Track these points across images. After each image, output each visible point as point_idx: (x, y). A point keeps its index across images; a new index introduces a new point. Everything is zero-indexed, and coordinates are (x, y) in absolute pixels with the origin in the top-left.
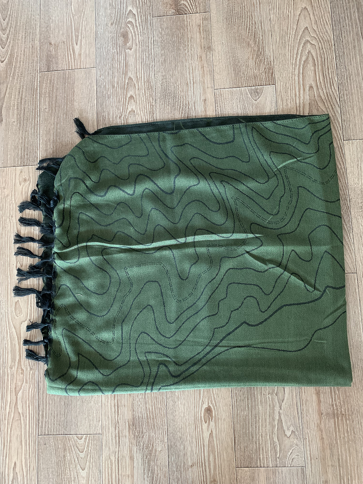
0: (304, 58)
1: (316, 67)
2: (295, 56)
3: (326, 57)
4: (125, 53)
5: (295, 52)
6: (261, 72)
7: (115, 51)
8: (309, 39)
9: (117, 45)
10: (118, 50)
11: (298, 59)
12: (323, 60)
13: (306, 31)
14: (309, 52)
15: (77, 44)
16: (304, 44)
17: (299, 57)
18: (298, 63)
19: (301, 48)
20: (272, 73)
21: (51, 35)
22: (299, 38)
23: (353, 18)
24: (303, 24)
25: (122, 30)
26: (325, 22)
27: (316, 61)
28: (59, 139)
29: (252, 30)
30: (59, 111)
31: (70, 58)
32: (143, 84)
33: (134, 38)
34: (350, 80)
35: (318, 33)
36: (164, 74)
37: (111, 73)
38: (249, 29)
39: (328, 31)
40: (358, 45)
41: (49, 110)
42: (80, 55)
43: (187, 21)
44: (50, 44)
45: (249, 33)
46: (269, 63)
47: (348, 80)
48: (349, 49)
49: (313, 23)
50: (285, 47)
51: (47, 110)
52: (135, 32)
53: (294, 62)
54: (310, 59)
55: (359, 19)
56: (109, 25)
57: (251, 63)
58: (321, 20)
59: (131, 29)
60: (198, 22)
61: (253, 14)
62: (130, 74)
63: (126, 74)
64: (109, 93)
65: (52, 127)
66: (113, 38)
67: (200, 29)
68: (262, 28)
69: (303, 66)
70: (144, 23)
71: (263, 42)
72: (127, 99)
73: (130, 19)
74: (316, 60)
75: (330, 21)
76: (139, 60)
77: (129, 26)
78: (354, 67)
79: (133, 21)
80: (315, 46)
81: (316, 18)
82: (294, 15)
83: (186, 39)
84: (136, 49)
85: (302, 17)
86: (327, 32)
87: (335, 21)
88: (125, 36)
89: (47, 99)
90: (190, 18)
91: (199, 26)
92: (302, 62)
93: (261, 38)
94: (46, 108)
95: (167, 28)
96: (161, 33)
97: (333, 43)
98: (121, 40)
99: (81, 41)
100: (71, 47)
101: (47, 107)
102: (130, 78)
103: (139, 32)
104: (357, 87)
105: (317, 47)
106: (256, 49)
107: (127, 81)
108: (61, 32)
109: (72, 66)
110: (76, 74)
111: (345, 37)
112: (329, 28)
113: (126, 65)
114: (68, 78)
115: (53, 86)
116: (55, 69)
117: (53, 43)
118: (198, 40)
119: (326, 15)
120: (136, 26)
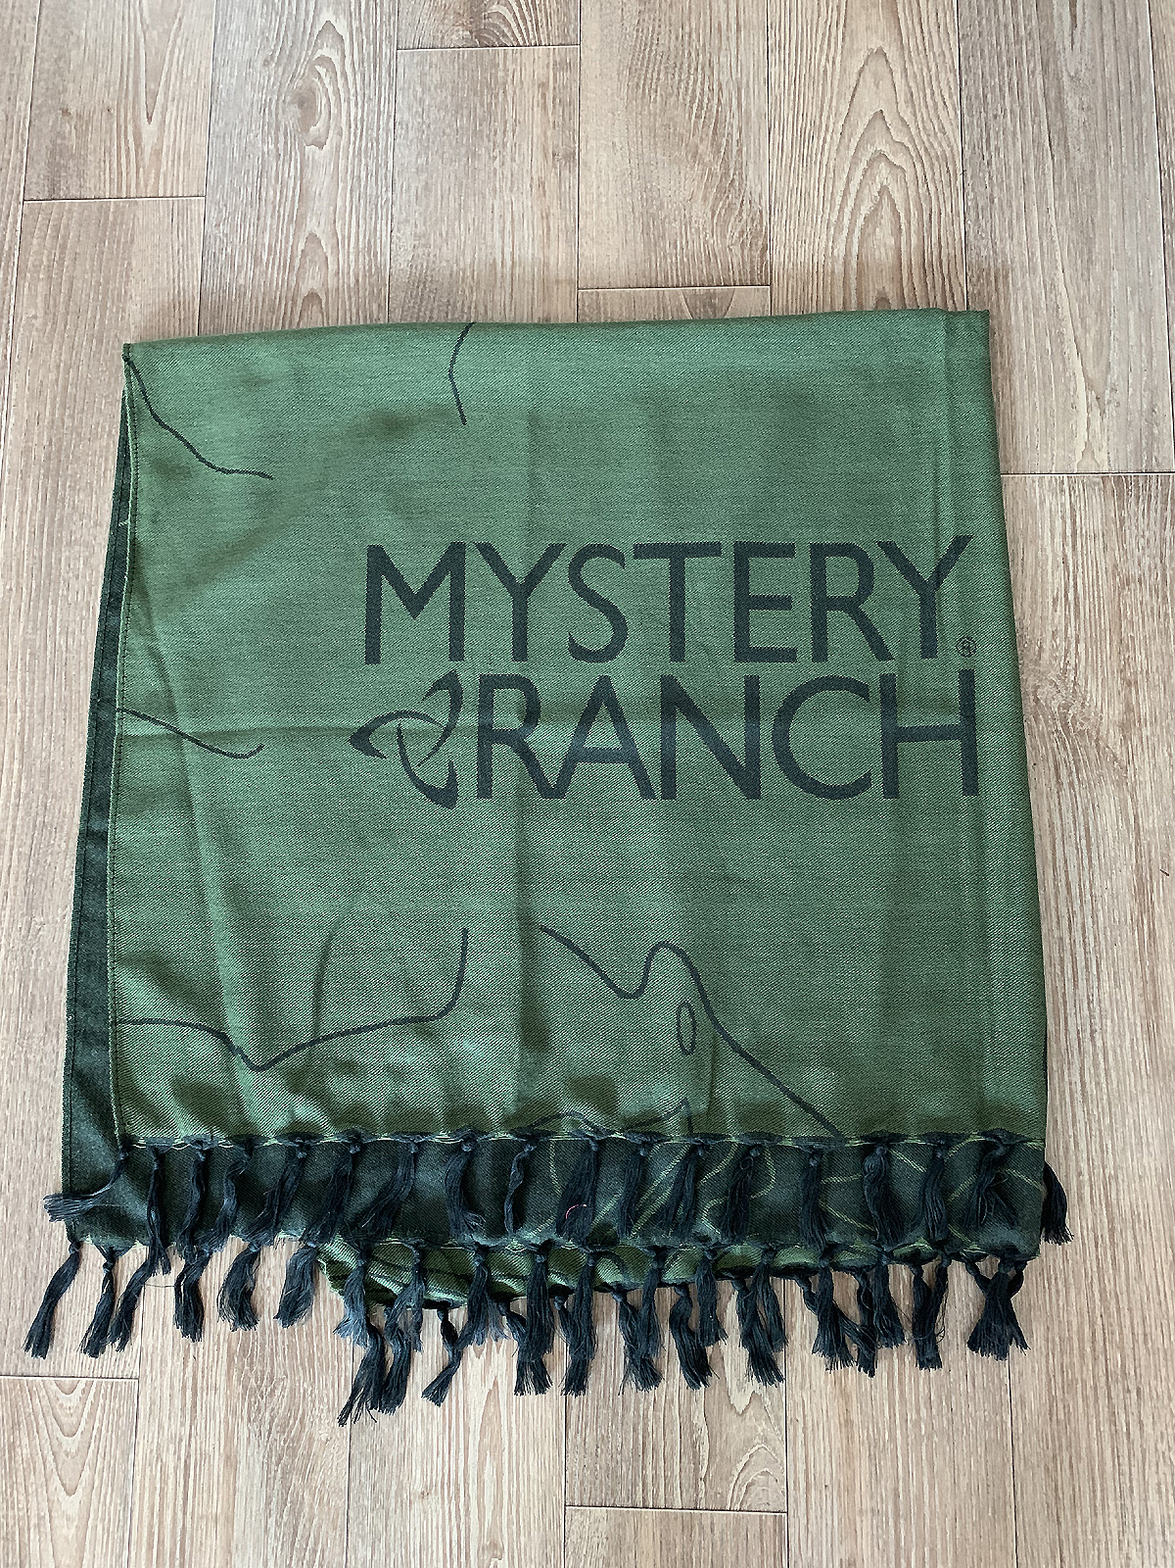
0: (864, 210)
1: (903, 238)
2: (838, 200)
3: (935, 209)
4: (303, 155)
5: (840, 186)
6: (728, 242)
7: (271, 147)
8: (885, 149)
9: (278, 129)
10: (281, 146)
11: (847, 210)
12: (926, 217)
13: (879, 123)
14: (884, 190)
15: (150, 119)
16: (870, 163)
17: (851, 202)
18: (846, 222)
19: (858, 176)
20: (764, 249)
21: (71, 86)
22: (854, 144)
23: (1026, 89)
24: (871, 101)
25: (298, 82)
26: (938, 99)
27: (903, 220)
28: (72, 417)
29: (709, 110)
30: (77, 327)
31: (123, 160)
32: (352, 257)
33: (334, 110)
34: (1006, 284)
35: (913, 130)
36: (420, 229)
37: (252, 215)
38: (700, 107)
39: (948, 128)
40: (1037, 177)
41: (45, 324)
42: (158, 153)
43: (506, 70)
44: (66, 112)
45: (698, 117)
46: (756, 218)
47: (1001, 286)
48: (1009, 188)
49: (901, 98)
50: (809, 170)
51: (38, 323)
52: (337, 92)
53: (834, 218)
54: (886, 212)
55: (1045, 96)
56: (259, 64)
57: (700, 212)
58: (928, 91)
59: (327, 81)
60: (540, 73)
61: (715, 60)
62: (311, 225)
63: (299, 223)
64: (242, 282)
65: (52, 376)
66: (267, 104)
67: (544, 96)
68: (739, 105)
69: (862, 230)
70: (368, 67)
71: (740, 151)
72: (300, 302)
73: (325, 52)
74: (902, 215)
75: (956, 98)
76: (345, 181)
77: (322, 71)
78: (1020, 244)
79: (336, 58)
80: (904, 171)
81: (912, 84)
82: (844, 70)
83: (498, 125)
84: (338, 147)
85: (868, 76)
86: (943, 130)
87: (969, 98)
88: (305, 102)
89: (41, 288)
90: (514, 61)
91: (543, 85)
92: (860, 221)
93: (736, 136)
94: (35, 317)
95: (442, 85)
96: (421, 101)
97: (959, 165)
98: (291, 115)
99: (165, 109)
100: (130, 128)
101: (40, 313)
102: (313, 238)
103: (352, 91)
104: (1025, 308)
105: (909, 176)
106: (717, 168)
107: (301, 246)
108: (102, 78)
109: (128, 187)
110: (139, 213)
111: (997, 149)
112: (949, 118)
113: (303, 196)
114: (114, 224)
115: (63, 247)
116: (74, 192)
117: (73, 111)
118: (537, 131)
119: (942, 76)
120: (344, 74)
